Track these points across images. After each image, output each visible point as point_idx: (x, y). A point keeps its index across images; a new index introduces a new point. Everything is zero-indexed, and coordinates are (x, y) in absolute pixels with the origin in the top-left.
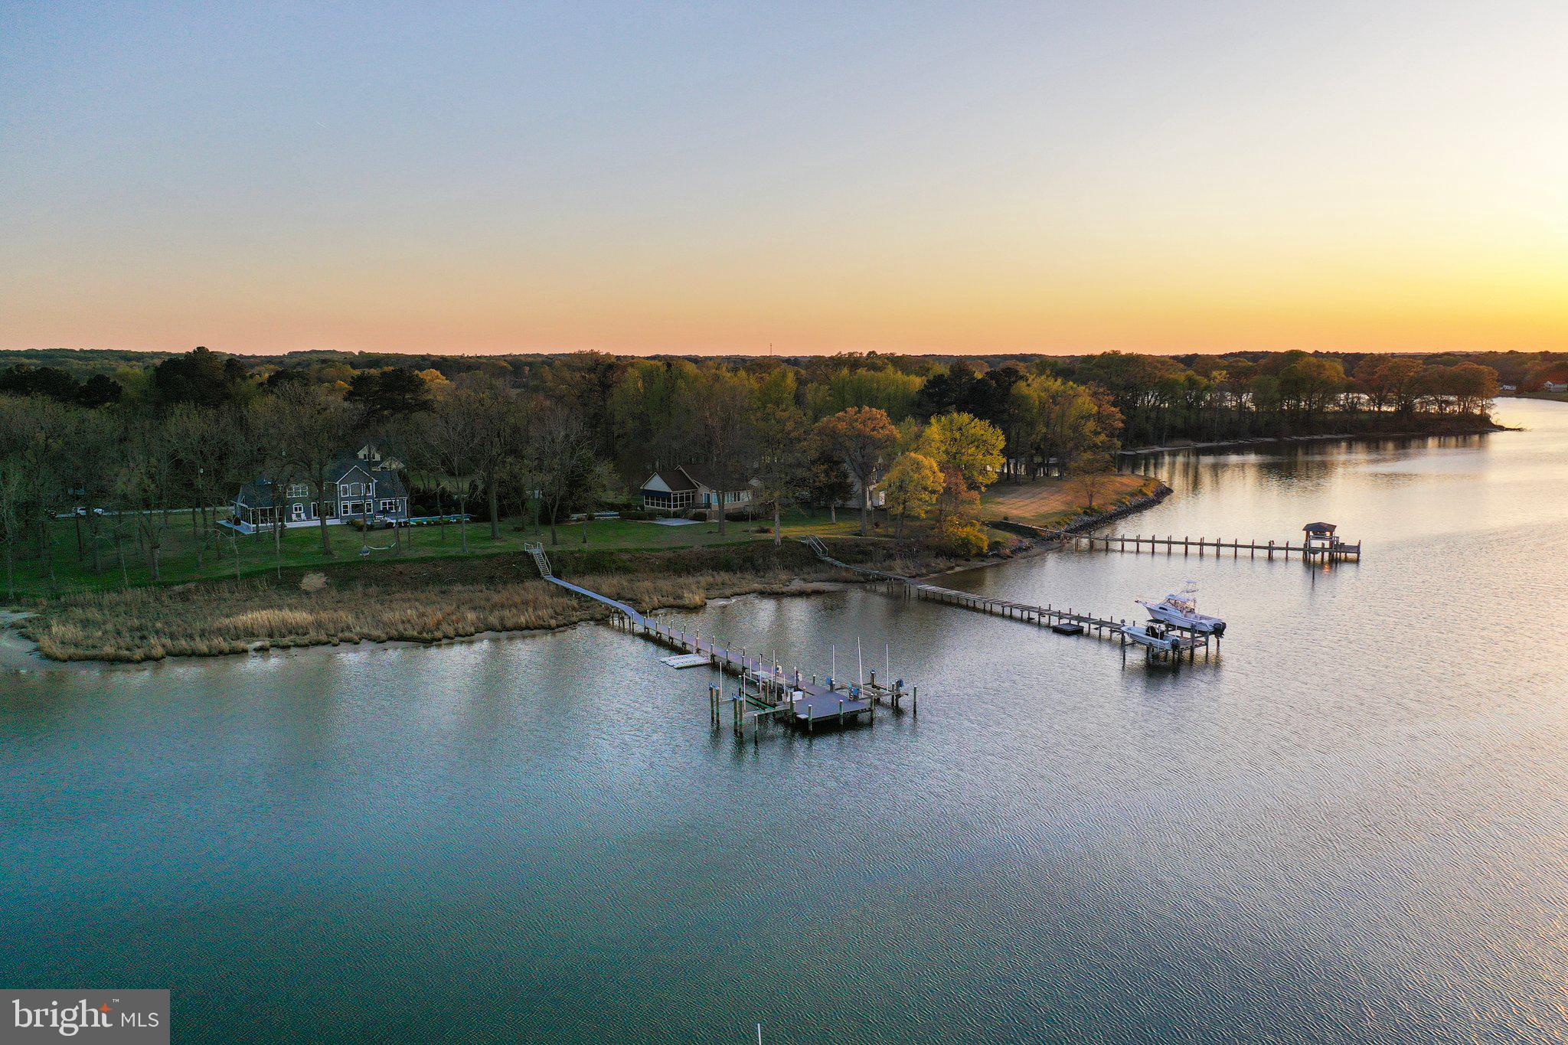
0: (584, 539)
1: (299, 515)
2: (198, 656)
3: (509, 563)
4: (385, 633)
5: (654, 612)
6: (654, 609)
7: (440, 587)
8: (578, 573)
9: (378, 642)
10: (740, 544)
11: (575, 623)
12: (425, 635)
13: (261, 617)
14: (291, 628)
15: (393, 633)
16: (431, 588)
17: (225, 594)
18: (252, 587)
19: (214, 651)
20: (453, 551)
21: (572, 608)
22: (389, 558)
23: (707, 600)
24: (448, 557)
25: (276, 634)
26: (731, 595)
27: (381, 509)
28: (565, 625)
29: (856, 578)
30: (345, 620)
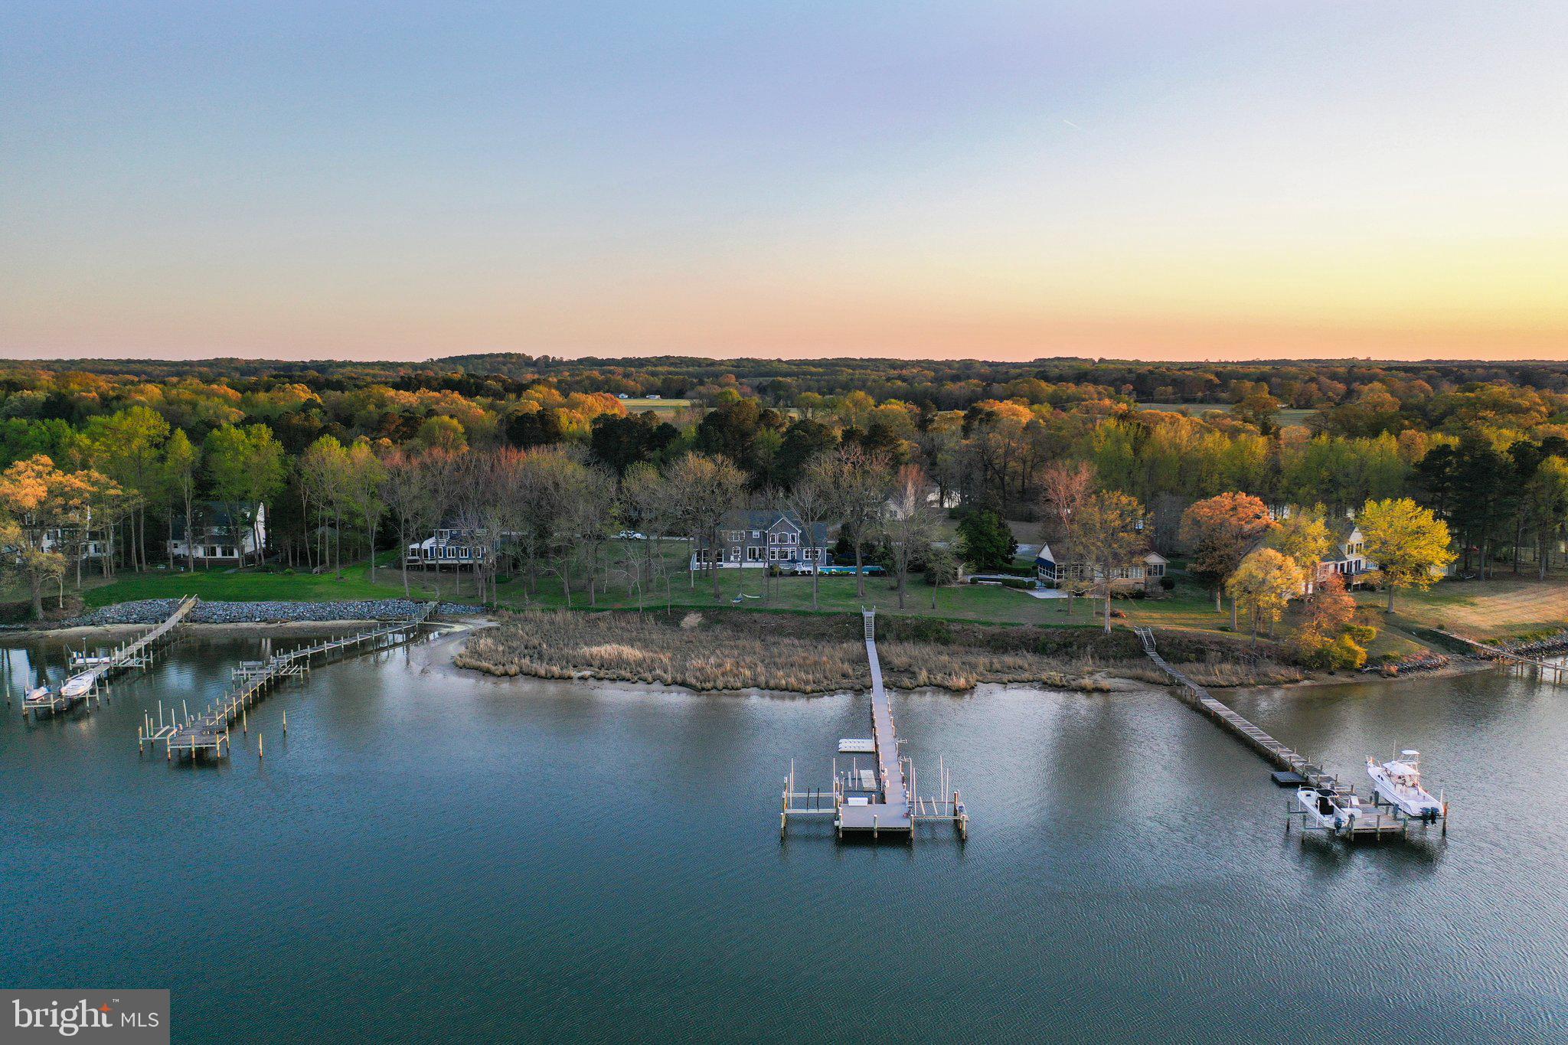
0: (933, 604)
1: (736, 557)
2: (539, 677)
3: (844, 623)
4: (672, 678)
5: (918, 689)
6: (918, 686)
7: (776, 639)
8: (900, 639)
9: (665, 685)
10: (1069, 627)
11: (832, 690)
12: (698, 684)
13: (607, 650)
14: (620, 662)
15: (679, 678)
16: (770, 639)
17: (623, 624)
18: (642, 621)
19: (549, 675)
20: (806, 605)
21: (845, 676)
22: (753, 607)
23: (978, 683)
24: (795, 612)
25: (606, 666)
26: (1009, 681)
27: (804, 557)
28: (821, 691)
29: (1161, 680)
30: (662, 662)
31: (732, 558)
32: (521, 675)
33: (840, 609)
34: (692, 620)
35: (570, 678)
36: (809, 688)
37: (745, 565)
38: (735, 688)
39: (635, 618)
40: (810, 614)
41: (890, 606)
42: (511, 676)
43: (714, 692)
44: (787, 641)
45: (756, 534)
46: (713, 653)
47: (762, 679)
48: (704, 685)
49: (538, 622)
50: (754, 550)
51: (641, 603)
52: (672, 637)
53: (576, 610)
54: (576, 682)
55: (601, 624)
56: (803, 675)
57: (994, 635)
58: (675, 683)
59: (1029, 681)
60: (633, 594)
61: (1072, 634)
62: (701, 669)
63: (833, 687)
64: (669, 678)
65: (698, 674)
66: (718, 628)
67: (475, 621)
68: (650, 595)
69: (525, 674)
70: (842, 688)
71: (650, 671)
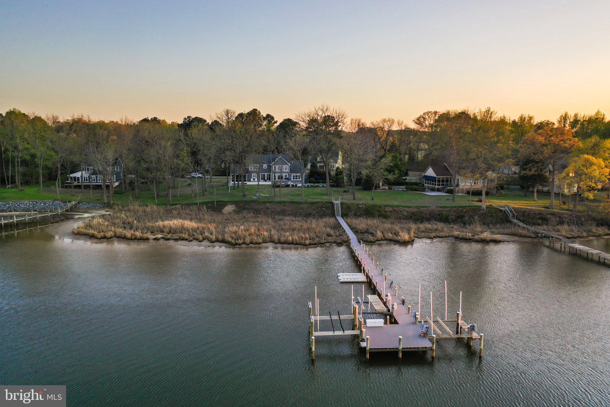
0: (373, 198)
1: (254, 179)
2: (127, 239)
3: (321, 207)
4: (216, 238)
5: (377, 242)
6: (378, 240)
7: (281, 217)
8: (356, 216)
9: (211, 242)
10: (459, 207)
11: (322, 244)
12: (233, 241)
13: (175, 223)
14: (183, 229)
15: (220, 237)
16: (277, 217)
17: (188, 211)
18: (199, 209)
19: (133, 237)
20: (297, 199)
21: (329, 235)
22: (266, 200)
23: (415, 238)
24: (292, 202)
25: (172, 231)
26: (434, 237)
27: (292, 178)
28: (315, 244)
29: (529, 235)
30: (209, 229)
31: (252, 180)
32: (115, 238)
33: (318, 200)
34: (229, 209)
35: (147, 239)
36: (307, 242)
37: (260, 183)
38: (258, 243)
39: (195, 208)
40: (301, 203)
41: (348, 199)
42: (108, 239)
43: (244, 246)
44: (287, 218)
45: (265, 166)
46: (243, 224)
47: (276, 237)
48: (237, 242)
49: (136, 211)
50: (264, 175)
51: (199, 200)
52: (218, 218)
53: (159, 205)
54: (151, 241)
55: (174, 212)
56: (302, 235)
57: (413, 213)
58: (217, 240)
59: (446, 237)
60: (195, 197)
61: (462, 211)
62: (235, 233)
63: (323, 241)
64: (214, 238)
65: (233, 235)
66: (245, 213)
67: (98, 212)
68: (204, 197)
69: (118, 238)
70: (328, 242)
71: (202, 234)
